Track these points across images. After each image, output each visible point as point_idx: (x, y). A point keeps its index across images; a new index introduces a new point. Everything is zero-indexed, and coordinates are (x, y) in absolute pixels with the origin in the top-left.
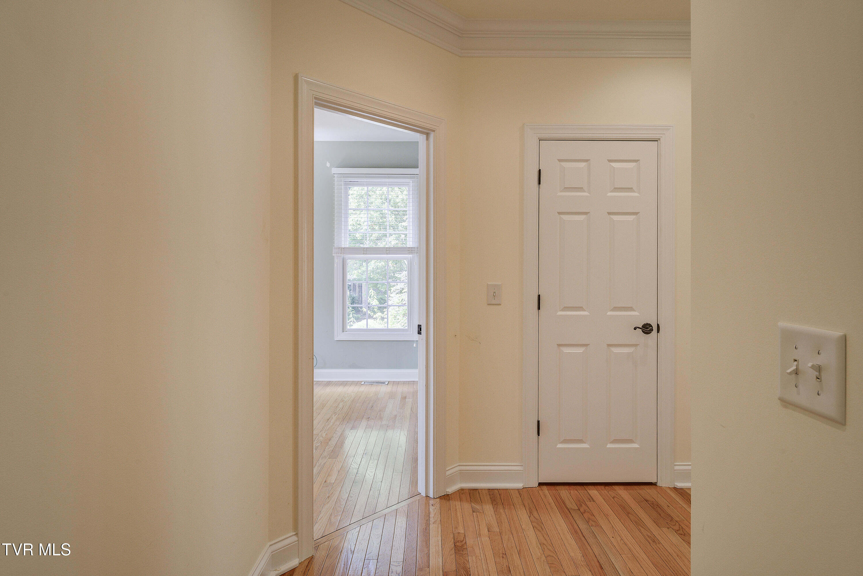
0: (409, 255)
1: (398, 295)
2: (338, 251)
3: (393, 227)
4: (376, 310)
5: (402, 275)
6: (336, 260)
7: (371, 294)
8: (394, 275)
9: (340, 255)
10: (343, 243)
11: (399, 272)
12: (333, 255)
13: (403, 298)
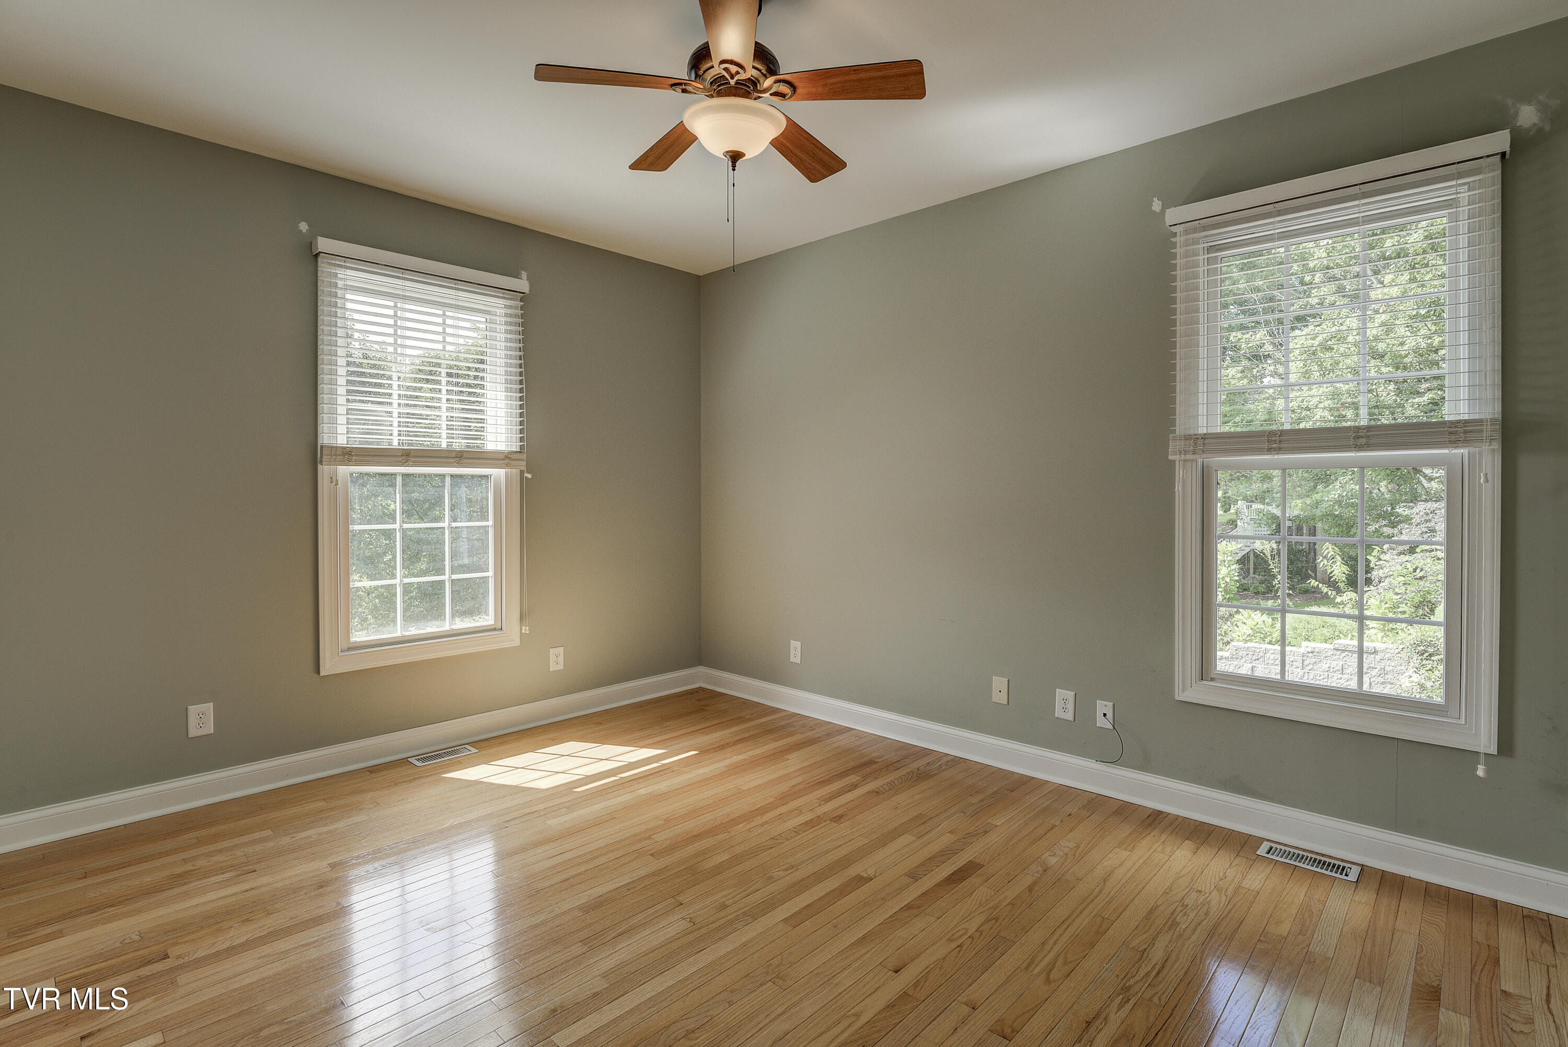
0: (1456, 447)
1: (1404, 558)
2: (1185, 445)
3: (1392, 409)
4: (1342, 585)
5: (1415, 510)
6: (1179, 473)
7: (1326, 552)
8: (1393, 508)
9: (1189, 457)
10: (1202, 421)
11: (1405, 504)
12: (1170, 457)
13: (1420, 565)
